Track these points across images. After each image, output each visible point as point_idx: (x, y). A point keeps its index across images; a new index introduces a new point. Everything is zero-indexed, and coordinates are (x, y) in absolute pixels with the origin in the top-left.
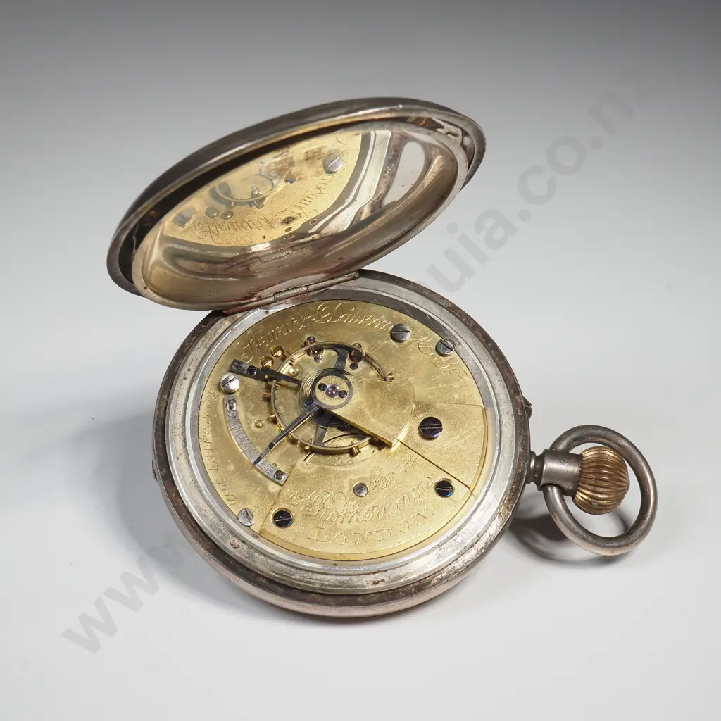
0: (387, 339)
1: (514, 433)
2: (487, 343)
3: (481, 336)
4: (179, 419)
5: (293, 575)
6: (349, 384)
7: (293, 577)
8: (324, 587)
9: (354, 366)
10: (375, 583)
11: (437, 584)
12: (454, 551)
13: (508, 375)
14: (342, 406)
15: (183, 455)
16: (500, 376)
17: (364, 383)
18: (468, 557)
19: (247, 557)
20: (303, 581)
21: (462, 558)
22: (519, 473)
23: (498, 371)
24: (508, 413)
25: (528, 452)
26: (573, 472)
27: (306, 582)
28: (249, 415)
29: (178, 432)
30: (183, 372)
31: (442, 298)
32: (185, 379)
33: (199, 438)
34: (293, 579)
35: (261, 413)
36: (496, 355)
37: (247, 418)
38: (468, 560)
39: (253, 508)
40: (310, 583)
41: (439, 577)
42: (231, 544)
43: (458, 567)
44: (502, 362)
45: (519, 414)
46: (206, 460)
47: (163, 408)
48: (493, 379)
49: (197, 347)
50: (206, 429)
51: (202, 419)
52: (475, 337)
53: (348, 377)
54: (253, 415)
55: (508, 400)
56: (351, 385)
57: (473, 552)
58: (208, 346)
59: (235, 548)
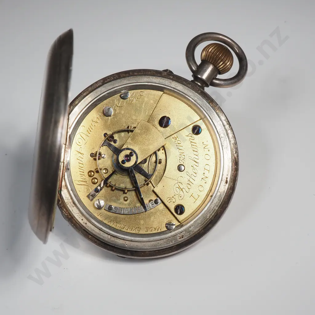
0: (108, 119)
1: (182, 85)
2: (129, 74)
3: (124, 75)
4: (106, 235)
5: (207, 217)
6: (128, 149)
7: (208, 217)
8: (218, 206)
9: (115, 141)
10: (227, 182)
11: (237, 155)
12: (226, 141)
13: (150, 72)
14: (137, 158)
15: (126, 241)
16: (150, 77)
17: (130, 141)
18: (231, 135)
19: (189, 234)
20: (212, 214)
21: (230, 138)
22: (201, 92)
23: (148, 76)
24: (171, 83)
25: (191, 82)
26: (212, 69)
27: (213, 213)
28: (119, 202)
29: (113, 239)
30: (82, 223)
31: (96, 83)
32: (86, 224)
33: (120, 230)
34: (209, 218)
35: (120, 196)
36: (138, 73)
37: (120, 203)
38: (232, 136)
39: (167, 220)
40: (214, 211)
41: (234, 152)
42: (180, 238)
43: (234, 142)
44: (142, 72)
45: (172, 77)
46: (134, 232)
47: (96, 240)
48: (151, 81)
49: (71, 211)
50: (117, 225)
51: (111, 224)
52: (125, 78)
53: (123, 148)
54: (119, 200)
55: (164, 79)
56: (128, 148)
57: (229, 131)
58: (74, 205)
59: (183, 237)
